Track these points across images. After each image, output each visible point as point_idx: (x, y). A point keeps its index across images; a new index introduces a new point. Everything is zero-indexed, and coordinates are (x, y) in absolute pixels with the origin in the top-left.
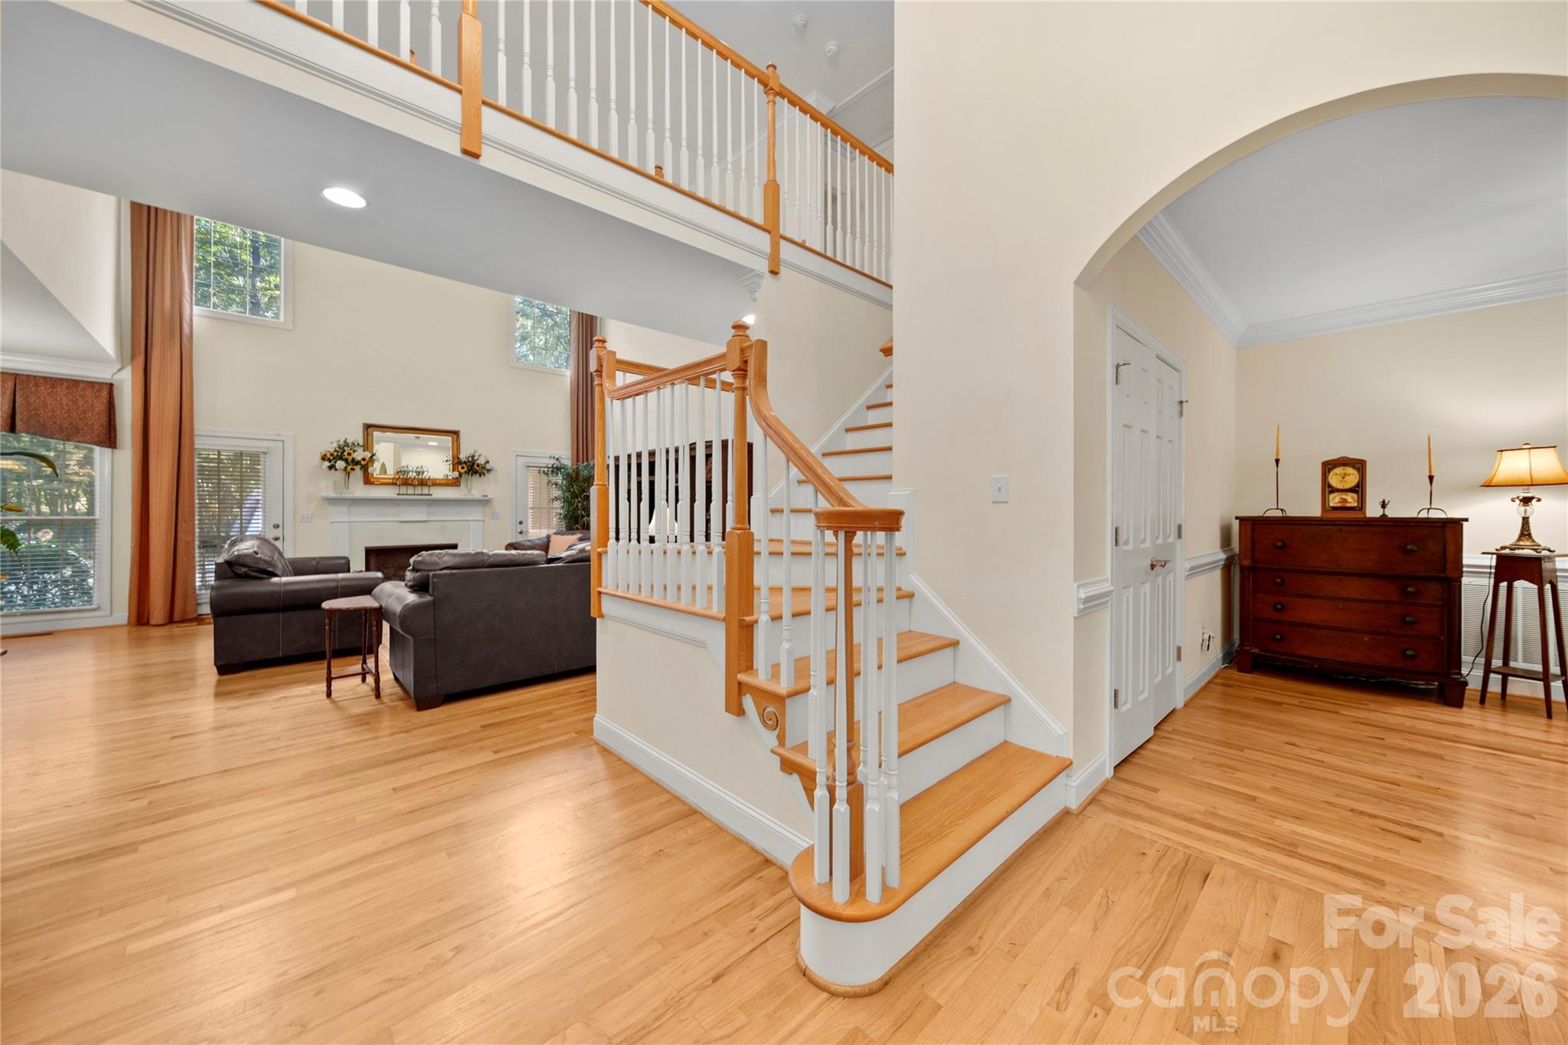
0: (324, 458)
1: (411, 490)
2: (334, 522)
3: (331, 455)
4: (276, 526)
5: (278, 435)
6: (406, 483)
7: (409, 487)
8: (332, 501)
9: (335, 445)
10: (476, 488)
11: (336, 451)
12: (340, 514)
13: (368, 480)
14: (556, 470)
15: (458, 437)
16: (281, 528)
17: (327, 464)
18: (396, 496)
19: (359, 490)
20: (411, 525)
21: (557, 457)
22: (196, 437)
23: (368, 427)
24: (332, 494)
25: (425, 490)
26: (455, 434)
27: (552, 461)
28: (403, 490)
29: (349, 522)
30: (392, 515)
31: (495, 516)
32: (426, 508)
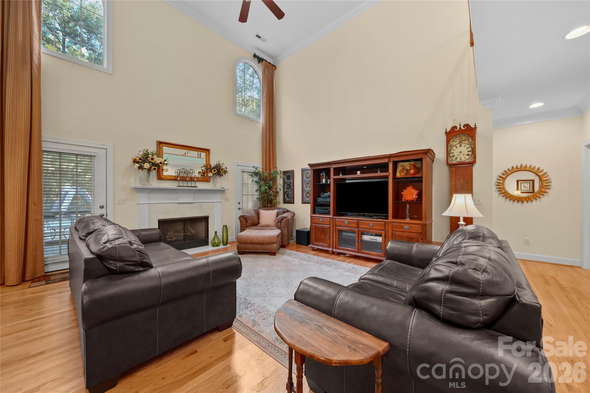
0: (135, 161)
1: (185, 184)
2: (139, 204)
3: (140, 159)
4: (102, 207)
5: (102, 145)
6: (183, 179)
7: (184, 182)
8: (138, 190)
9: (142, 153)
10: (219, 183)
11: (142, 157)
12: (143, 198)
13: (160, 177)
14: (256, 174)
15: (209, 153)
16: (105, 209)
17: (137, 165)
18: (176, 187)
19: (155, 183)
20: (184, 205)
21: (256, 167)
22: (43, 143)
23: (160, 144)
24: (138, 185)
25: (193, 184)
26: (207, 151)
27: (254, 169)
28: (181, 183)
29: (148, 204)
30: (174, 198)
31: (227, 199)
32: (192, 195)
